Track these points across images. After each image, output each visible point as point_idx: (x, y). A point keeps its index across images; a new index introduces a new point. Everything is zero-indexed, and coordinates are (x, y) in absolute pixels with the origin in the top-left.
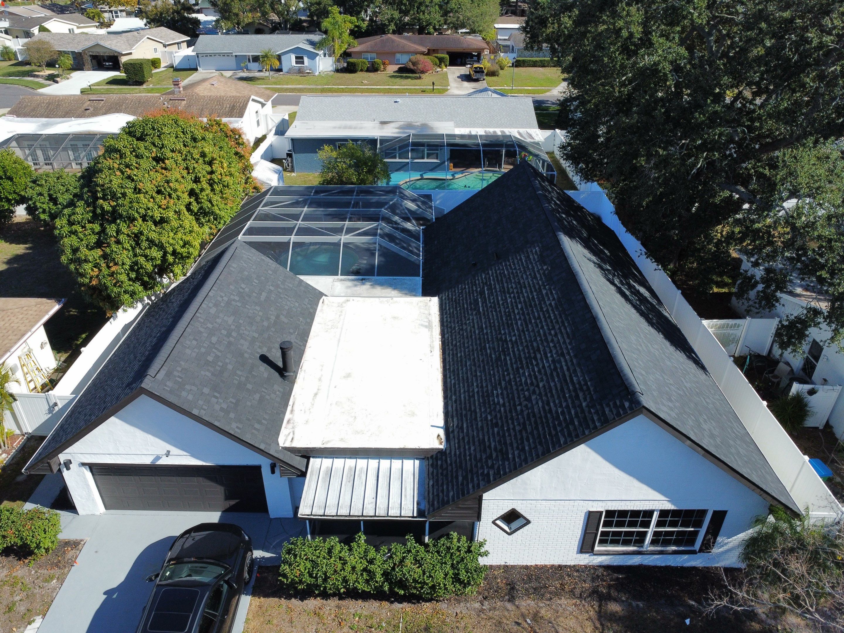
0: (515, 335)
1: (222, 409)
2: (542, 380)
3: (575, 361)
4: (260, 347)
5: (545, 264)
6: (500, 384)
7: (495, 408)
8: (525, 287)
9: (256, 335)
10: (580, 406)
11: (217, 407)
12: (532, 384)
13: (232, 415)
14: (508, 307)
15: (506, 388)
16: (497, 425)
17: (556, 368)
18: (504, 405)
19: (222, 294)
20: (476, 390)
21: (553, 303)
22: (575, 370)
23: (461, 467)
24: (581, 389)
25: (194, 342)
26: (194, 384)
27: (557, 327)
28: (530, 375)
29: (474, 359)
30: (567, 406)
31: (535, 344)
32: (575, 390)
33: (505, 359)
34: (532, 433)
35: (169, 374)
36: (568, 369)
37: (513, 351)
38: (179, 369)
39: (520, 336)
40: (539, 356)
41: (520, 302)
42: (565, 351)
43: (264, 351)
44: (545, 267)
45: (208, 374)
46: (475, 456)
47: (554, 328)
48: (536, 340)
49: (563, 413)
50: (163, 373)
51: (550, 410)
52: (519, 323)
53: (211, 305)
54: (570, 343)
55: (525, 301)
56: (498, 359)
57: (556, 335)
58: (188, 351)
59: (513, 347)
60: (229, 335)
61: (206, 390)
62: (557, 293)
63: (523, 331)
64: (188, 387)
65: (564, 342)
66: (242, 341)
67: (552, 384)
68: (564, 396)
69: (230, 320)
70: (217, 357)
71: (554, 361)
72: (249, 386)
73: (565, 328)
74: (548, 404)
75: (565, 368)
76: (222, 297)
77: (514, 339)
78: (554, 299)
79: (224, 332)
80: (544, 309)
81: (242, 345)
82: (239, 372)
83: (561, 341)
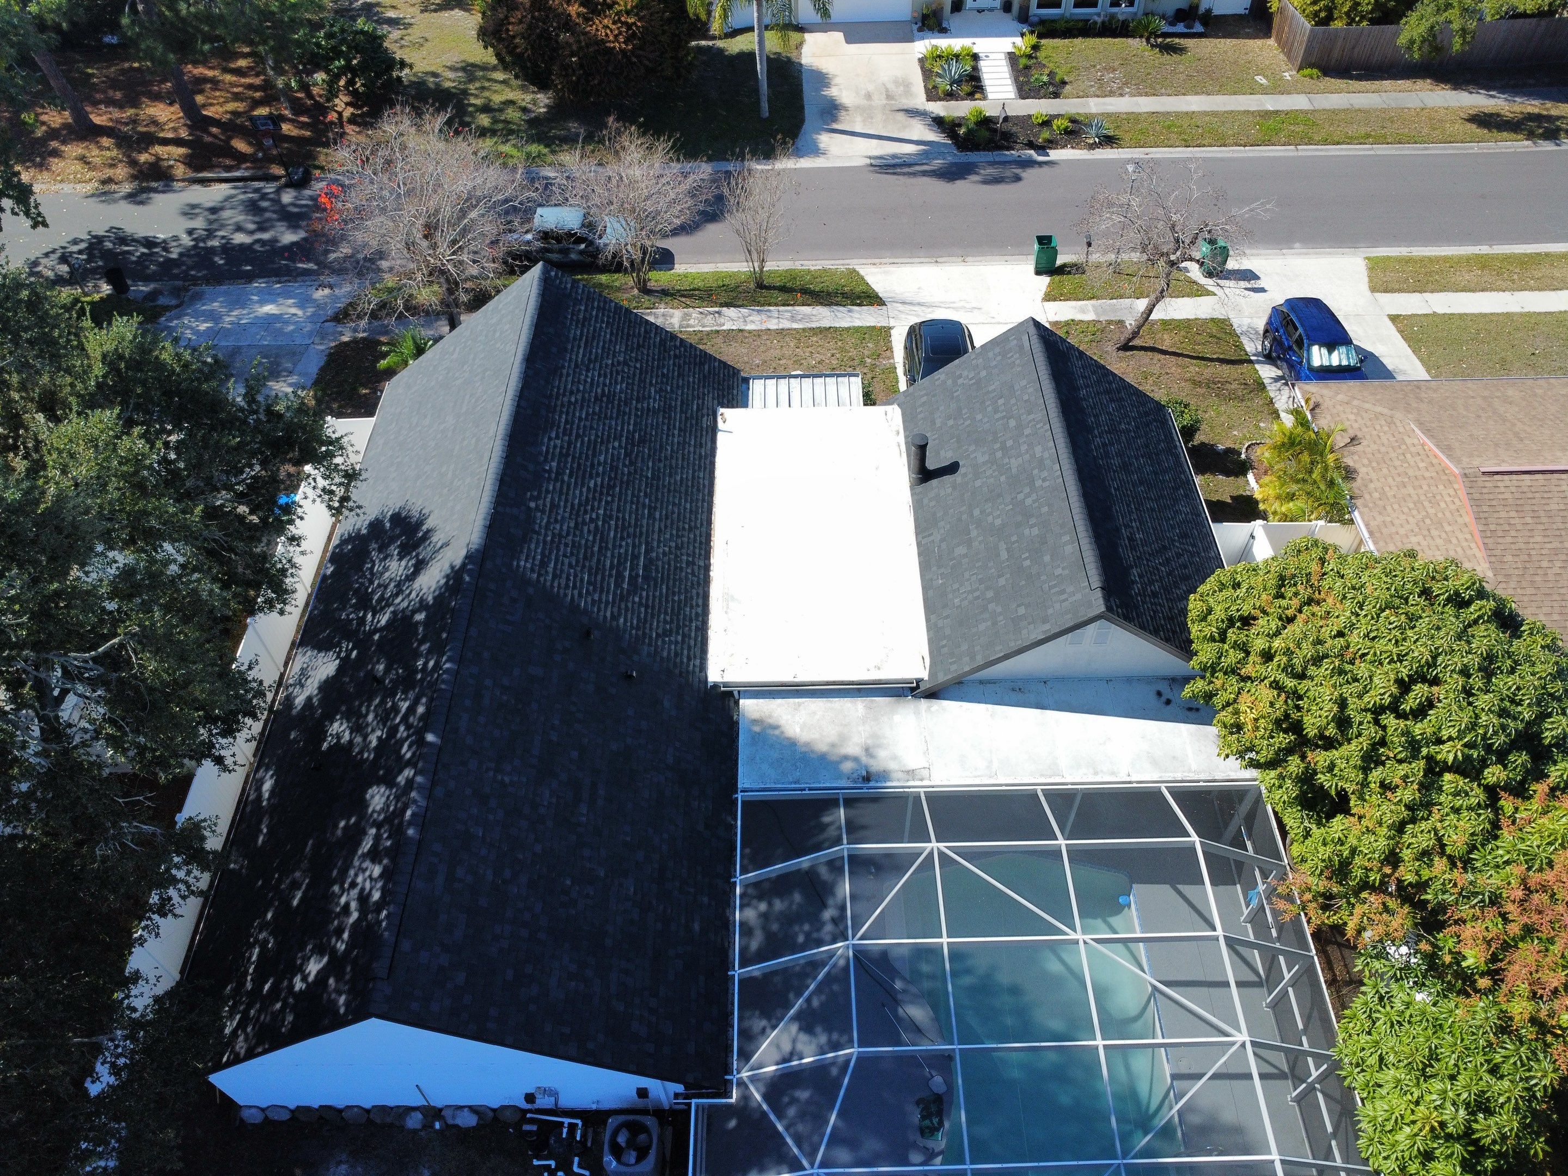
0: (614, 448)
1: (960, 376)
2: (607, 365)
3: (569, 347)
4: (965, 475)
5: (529, 508)
6: (649, 409)
7: (661, 389)
8: (573, 505)
9: (978, 483)
10: (586, 310)
11: (965, 373)
12: (618, 373)
13: (949, 382)
14: (607, 502)
15: (644, 398)
16: (663, 374)
17: (590, 360)
18: (651, 384)
19: (1047, 483)
20: (676, 432)
21: (553, 435)
22: (575, 339)
23: (704, 376)
24: (578, 321)
25: (1026, 397)
26: (996, 366)
27: (566, 399)
28: (616, 383)
29: (670, 476)
30: (596, 321)
31: (597, 409)
32: (583, 326)
33: (634, 431)
34: (634, 335)
35: (1021, 347)
36: (579, 347)
37: (622, 429)
38: (1018, 362)
39: (609, 441)
40: (599, 391)
41: (589, 488)
42: (573, 365)
43: (957, 478)
44: (532, 505)
45: (991, 388)
46: (690, 370)
47: (569, 402)
48: (594, 413)
49: (602, 322)
50: (1027, 344)
51: (612, 334)
52: (602, 458)
53: (1046, 455)
54: (563, 367)
55: (583, 486)
56: (642, 441)
57: (572, 393)
58: (1024, 383)
59: (621, 436)
60: (1003, 448)
61: (983, 373)
62: (542, 443)
63: (602, 442)
64: (999, 358)
65: (568, 375)
66: (986, 457)
67: (600, 351)
68: (595, 330)
69: (1014, 463)
70: (996, 411)
71: (588, 370)
72: (951, 422)
73: (559, 389)
74: (610, 340)
75: (581, 351)
76: (1044, 480)
77: (616, 444)
78: (550, 439)
79: (1009, 443)
80: (566, 438)
81: (983, 454)
82: (968, 422)
83: (570, 378)
